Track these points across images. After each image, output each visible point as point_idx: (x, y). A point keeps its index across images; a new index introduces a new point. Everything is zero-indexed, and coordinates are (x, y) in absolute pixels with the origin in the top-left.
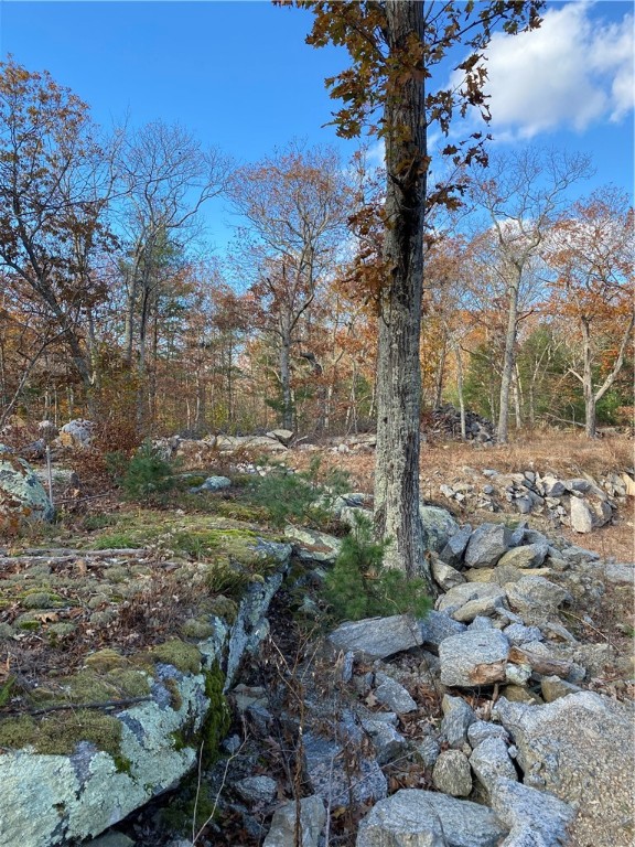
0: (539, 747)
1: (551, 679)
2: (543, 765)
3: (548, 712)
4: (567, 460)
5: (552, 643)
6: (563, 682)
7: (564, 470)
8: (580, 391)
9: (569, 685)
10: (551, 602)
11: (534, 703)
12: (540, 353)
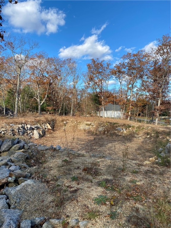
0: (15, 198)
1: (20, 179)
2: (16, 202)
3: (19, 188)
4: (33, 120)
5: (22, 169)
6: (24, 179)
7: (32, 123)
8: (37, 103)
9: (25, 179)
10: (23, 158)
11: (15, 186)
12: (27, 92)
